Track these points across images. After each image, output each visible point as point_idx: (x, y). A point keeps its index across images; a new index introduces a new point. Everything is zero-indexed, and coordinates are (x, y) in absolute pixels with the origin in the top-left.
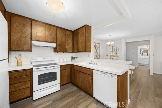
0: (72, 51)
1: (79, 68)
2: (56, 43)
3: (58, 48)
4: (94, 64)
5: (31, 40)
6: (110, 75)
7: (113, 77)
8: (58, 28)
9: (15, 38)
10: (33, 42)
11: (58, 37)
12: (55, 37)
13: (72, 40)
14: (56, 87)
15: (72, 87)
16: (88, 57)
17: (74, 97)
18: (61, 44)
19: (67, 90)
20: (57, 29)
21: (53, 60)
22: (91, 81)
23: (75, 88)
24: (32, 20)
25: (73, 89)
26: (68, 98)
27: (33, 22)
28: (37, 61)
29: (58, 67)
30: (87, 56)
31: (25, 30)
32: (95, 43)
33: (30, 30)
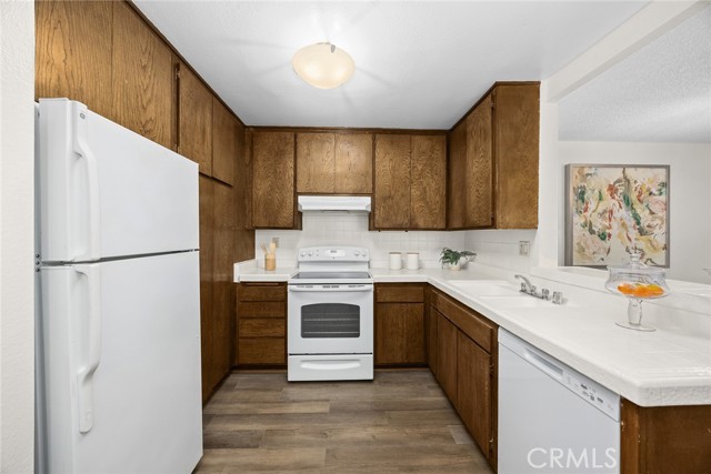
0: (443, 225)
1: (450, 306)
2: (372, 195)
3: (377, 212)
4: (544, 296)
5: (296, 194)
6: (576, 382)
7: (596, 403)
8: (377, 136)
9: (261, 193)
10: (301, 199)
11: (377, 170)
12: (367, 172)
13: (444, 173)
14: (356, 365)
15: (425, 386)
16: (521, 253)
17: (407, 431)
18: (390, 197)
19: (398, 388)
20: (374, 139)
21: (360, 258)
22: (487, 383)
23: (434, 397)
24: (296, 131)
25: (424, 399)
26: (386, 422)
27: (301, 135)
28: (312, 259)
29: (367, 287)
30: (517, 248)
31: (282, 166)
32: (624, 167)
33: (292, 165)
